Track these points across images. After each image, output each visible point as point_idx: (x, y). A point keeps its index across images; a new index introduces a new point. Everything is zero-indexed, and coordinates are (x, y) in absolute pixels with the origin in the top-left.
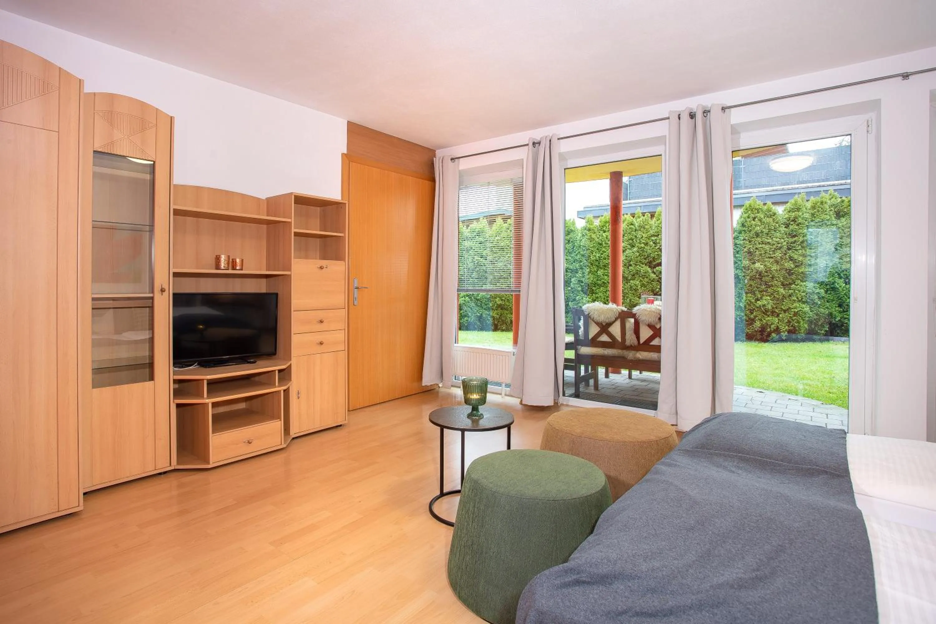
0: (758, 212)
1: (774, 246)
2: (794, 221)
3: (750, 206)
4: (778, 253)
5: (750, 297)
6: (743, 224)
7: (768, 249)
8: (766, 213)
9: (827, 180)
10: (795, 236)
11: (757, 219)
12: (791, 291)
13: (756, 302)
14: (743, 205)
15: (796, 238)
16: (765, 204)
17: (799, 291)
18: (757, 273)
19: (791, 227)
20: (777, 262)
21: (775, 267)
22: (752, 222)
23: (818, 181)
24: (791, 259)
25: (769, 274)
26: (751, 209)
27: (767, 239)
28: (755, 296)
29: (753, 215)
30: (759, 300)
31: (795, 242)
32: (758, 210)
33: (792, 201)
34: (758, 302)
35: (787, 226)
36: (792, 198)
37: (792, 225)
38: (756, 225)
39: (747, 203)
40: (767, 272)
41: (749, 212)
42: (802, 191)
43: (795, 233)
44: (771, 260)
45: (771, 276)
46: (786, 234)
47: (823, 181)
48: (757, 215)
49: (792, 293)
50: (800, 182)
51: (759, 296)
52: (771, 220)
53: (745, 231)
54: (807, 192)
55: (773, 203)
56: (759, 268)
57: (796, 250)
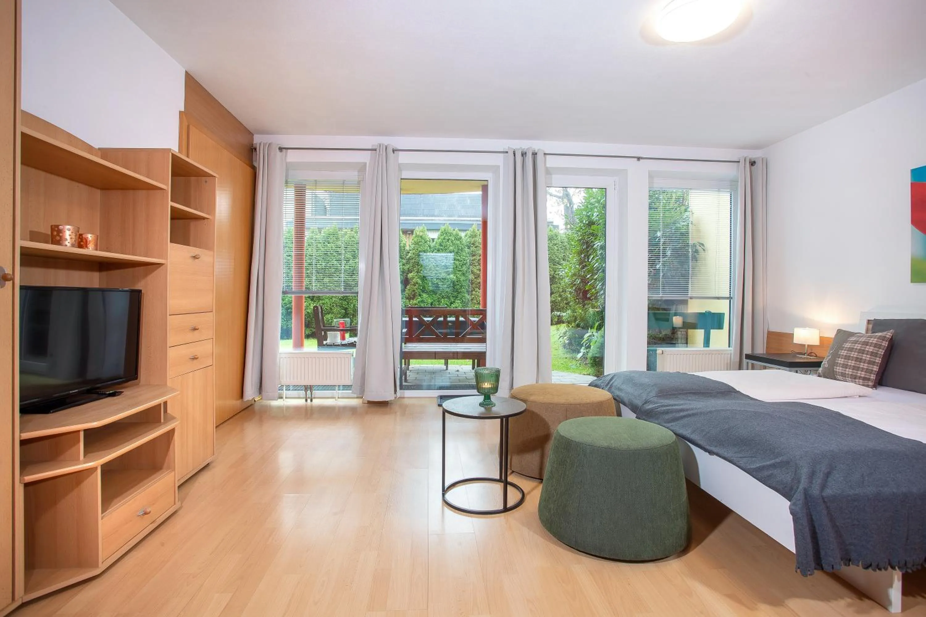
0: (450, 236)
1: (462, 262)
2: (473, 244)
3: (445, 230)
4: (464, 268)
5: (447, 301)
6: (440, 244)
7: (458, 264)
8: (456, 236)
9: (476, 217)
10: (474, 255)
11: (450, 241)
12: (473, 296)
13: (451, 305)
14: (440, 229)
15: (475, 257)
16: (454, 230)
17: (478, 296)
18: (451, 282)
19: (471, 249)
20: (464, 274)
21: (462, 278)
22: (447, 243)
23: (471, 217)
24: (472, 272)
25: (459, 283)
26: (445, 232)
27: (457, 256)
28: (450, 300)
29: (447, 238)
30: (452, 303)
31: (474, 260)
32: (451, 234)
33: (471, 229)
34: (452, 305)
35: (469, 248)
36: (471, 227)
37: (472, 247)
38: (450, 246)
39: (443, 228)
40: (457, 282)
41: (445, 235)
42: (474, 223)
43: (474, 254)
44: (460, 273)
45: (460, 285)
46: (468, 253)
47: (473, 217)
48: (450, 237)
49: (473, 298)
50: (459, 216)
51: (453, 300)
52: (459, 242)
53: (442, 249)
54: (478, 224)
55: (460, 230)
56: (453, 278)
57: (475, 266)
